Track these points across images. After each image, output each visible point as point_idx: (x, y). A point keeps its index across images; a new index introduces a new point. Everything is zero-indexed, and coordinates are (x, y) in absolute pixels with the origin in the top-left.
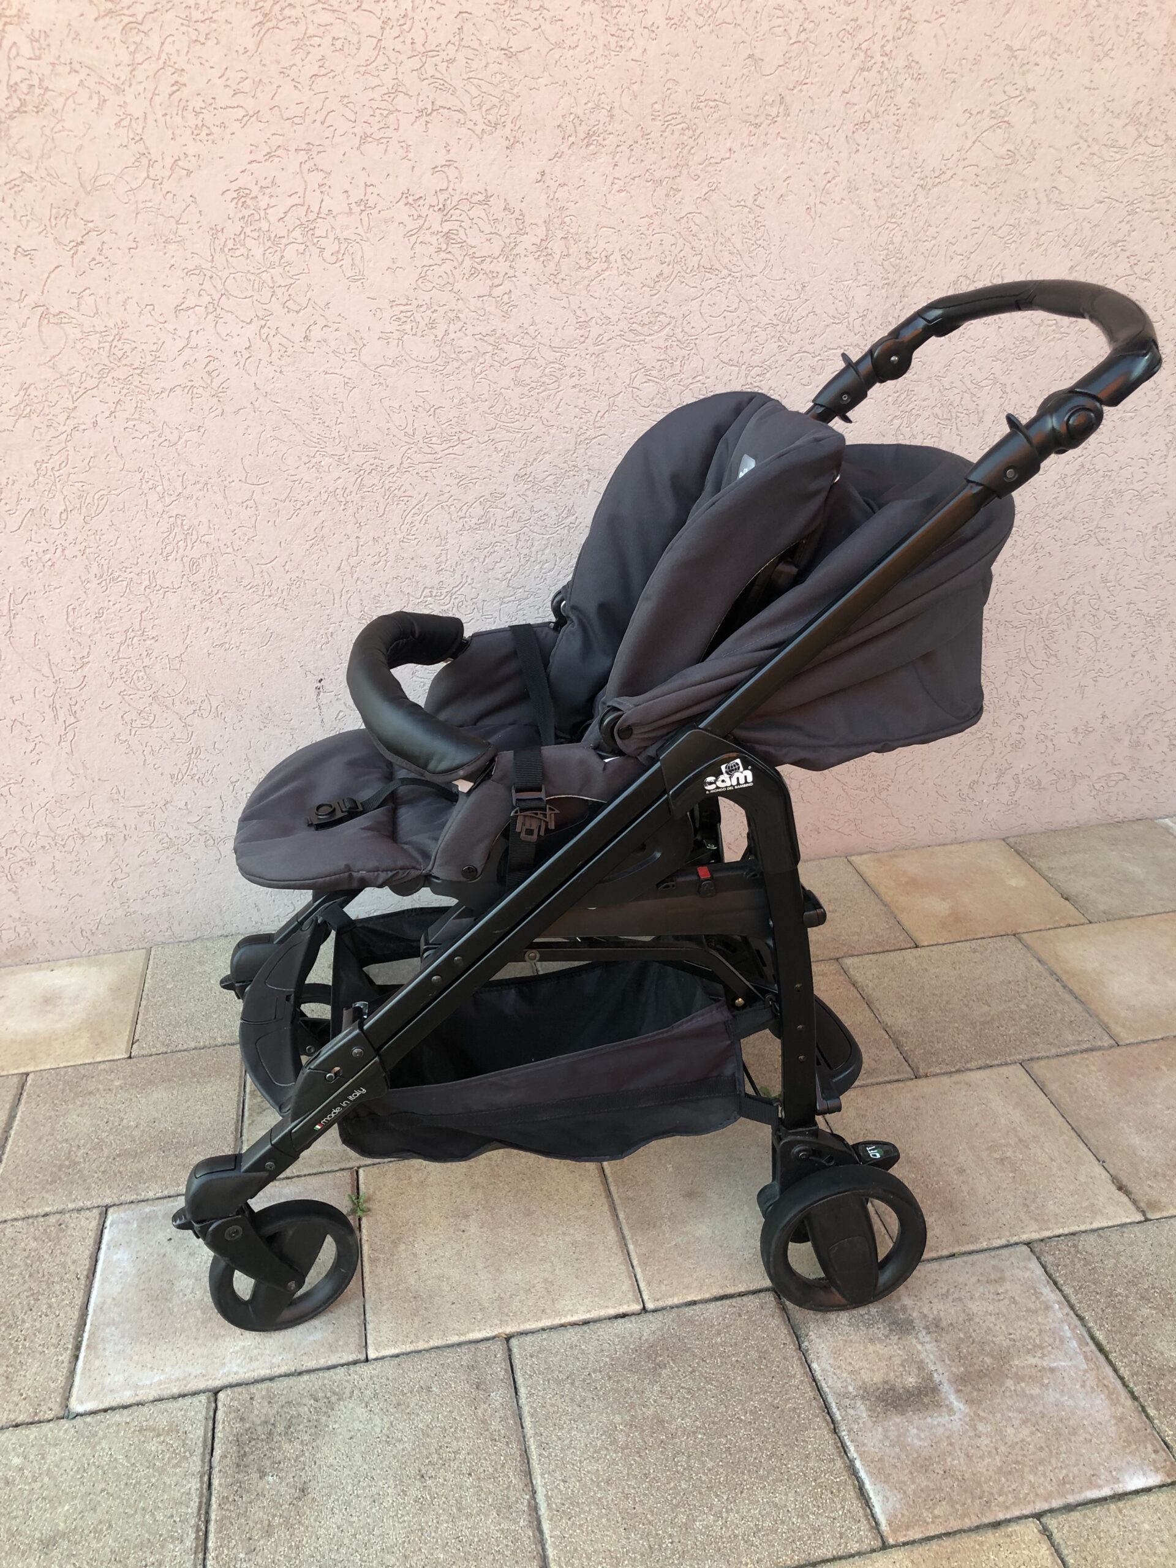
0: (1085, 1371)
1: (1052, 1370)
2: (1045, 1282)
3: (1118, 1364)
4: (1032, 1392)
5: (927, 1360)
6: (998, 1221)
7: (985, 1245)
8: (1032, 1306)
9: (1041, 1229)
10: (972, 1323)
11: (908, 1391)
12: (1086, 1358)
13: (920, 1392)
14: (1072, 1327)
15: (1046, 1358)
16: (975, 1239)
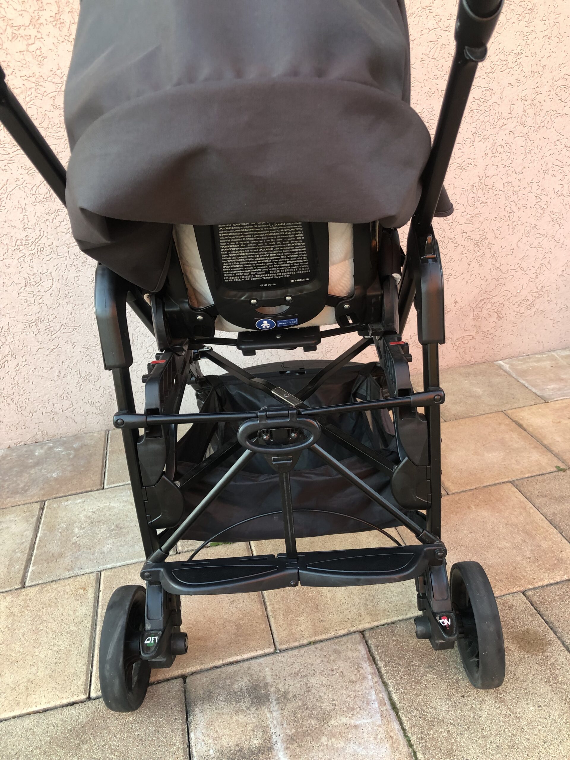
0: (380, 726)
1: (356, 727)
2: (367, 659)
3: (404, 719)
4: (339, 745)
5: (271, 725)
6: (345, 616)
7: (333, 634)
8: (353, 678)
9: (373, 621)
10: (310, 693)
11: (252, 751)
12: (382, 716)
13: (259, 751)
14: (377, 692)
15: (354, 718)
16: (326, 630)
